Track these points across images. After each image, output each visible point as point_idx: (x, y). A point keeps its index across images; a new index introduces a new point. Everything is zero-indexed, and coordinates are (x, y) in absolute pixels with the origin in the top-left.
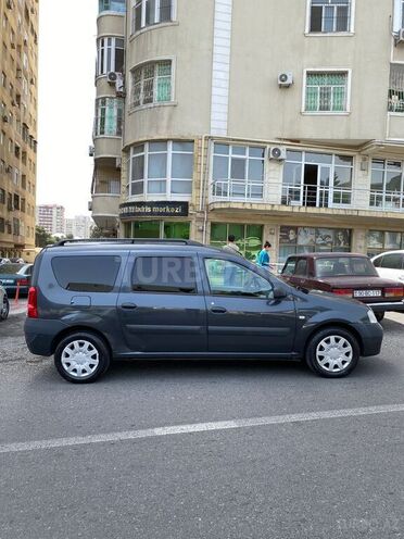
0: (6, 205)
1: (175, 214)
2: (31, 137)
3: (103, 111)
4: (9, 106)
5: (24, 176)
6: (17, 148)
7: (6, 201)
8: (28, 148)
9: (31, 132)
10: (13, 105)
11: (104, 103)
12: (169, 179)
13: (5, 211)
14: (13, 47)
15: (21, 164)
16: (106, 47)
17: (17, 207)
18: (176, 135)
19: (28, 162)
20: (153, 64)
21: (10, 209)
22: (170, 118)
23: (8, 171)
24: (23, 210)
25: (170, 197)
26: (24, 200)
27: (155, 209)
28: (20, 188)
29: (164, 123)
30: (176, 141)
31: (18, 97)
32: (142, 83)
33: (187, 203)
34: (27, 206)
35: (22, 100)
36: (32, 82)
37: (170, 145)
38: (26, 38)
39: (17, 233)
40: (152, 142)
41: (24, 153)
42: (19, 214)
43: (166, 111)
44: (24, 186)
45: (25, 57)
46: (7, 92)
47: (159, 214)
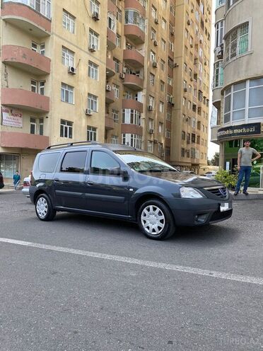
0: (186, 140)
1: (249, 133)
2: (205, 97)
3: (217, 71)
4: (189, 82)
5: (199, 122)
6: (194, 106)
7: (186, 138)
8: (202, 104)
9: (204, 94)
10: (191, 80)
11: (218, 66)
12: (247, 108)
13: (185, 144)
14: (192, 47)
15: (197, 115)
16: (219, 29)
17: (193, 141)
18: (252, 75)
19: (202, 113)
20: (236, 29)
21: (188, 143)
22: (248, 63)
23: (187, 120)
24: (198, 143)
25: (247, 121)
26: (199, 137)
27: (236, 131)
28: (196, 130)
29: (244, 68)
30: (251, 79)
31: (195, 75)
32: (230, 44)
33: (259, 124)
34: (201, 140)
35: (198, 76)
36: (205, 64)
37: (248, 83)
38: (202, 38)
39: (193, 157)
40: (235, 84)
41: (200, 108)
42: (196, 145)
43: (245, 59)
44: (199, 128)
45: (200, 50)
46: (187, 74)
47: (238, 134)
